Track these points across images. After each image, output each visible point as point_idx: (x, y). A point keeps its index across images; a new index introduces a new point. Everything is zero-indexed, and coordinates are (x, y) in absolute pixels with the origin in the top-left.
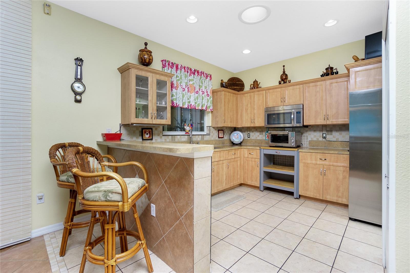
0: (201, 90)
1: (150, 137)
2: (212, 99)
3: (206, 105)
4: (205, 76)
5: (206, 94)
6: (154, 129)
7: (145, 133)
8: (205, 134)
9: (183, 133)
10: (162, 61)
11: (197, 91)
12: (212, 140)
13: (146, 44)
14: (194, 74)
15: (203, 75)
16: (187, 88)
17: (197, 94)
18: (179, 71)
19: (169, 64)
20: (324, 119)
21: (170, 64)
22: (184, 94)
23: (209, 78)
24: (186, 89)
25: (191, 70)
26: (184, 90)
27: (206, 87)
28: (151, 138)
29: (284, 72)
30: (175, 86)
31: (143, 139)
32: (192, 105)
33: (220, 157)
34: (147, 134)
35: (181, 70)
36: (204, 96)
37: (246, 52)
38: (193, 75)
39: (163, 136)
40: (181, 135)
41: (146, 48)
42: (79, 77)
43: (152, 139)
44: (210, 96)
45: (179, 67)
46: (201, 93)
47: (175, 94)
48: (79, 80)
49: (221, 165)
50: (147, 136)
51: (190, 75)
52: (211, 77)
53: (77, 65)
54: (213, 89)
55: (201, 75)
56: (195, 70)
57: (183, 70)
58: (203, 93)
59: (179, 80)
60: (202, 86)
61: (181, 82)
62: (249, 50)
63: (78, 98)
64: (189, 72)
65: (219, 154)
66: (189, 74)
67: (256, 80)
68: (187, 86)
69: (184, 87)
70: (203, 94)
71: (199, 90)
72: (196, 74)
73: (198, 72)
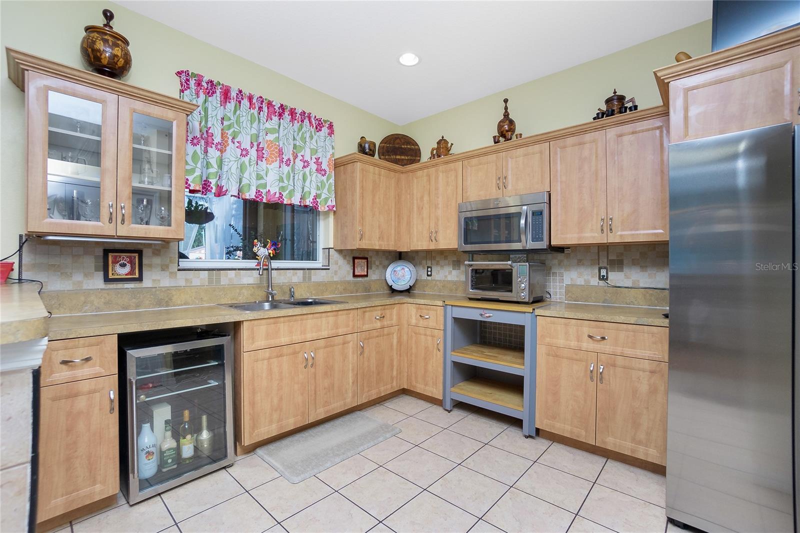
0: (300, 158)
1: (132, 272)
2: (332, 181)
3: (313, 194)
4: (314, 125)
5: (314, 167)
6: (147, 253)
7: (115, 262)
8: (319, 266)
10: (179, 73)
11: (289, 160)
12: (336, 283)
13: (108, 15)
14: (280, 115)
15: (306, 121)
16: (255, 148)
17: (288, 165)
18: (231, 106)
19: (199, 84)
20: (602, 230)
21: (204, 84)
22: (247, 164)
23: (325, 130)
24: (253, 153)
25: (270, 104)
26: (245, 153)
27: (314, 151)
28: (137, 276)
29: (506, 115)
30: (216, 141)
31: (107, 279)
32: (272, 192)
33: (336, 326)
34: (123, 265)
35: (240, 102)
36: (308, 173)
37: (409, 59)
38: (275, 119)
39: (179, 270)
40: (239, 269)
41: (108, 25)
43: (140, 279)
44: (328, 173)
45: (233, 94)
46: (299, 164)
47: (213, 162)
49: (341, 346)
50: (123, 272)
51: (269, 118)
52: (331, 126)
54: (335, 158)
55: (302, 121)
56: (282, 107)
57: (245, 102)
58: (306, 164)
59: (229, 127)
60: (302, 148)
61: (236, 134)
62: (416, 55)
64: (265, 109)
65: (331, 319)
66: (264, 114)
67: (443, 137)
68: (255, 144)
69: (246, 145)
70: (304, 167)
71: (295, 157)
72: (287, 116)
73: (293, 112)
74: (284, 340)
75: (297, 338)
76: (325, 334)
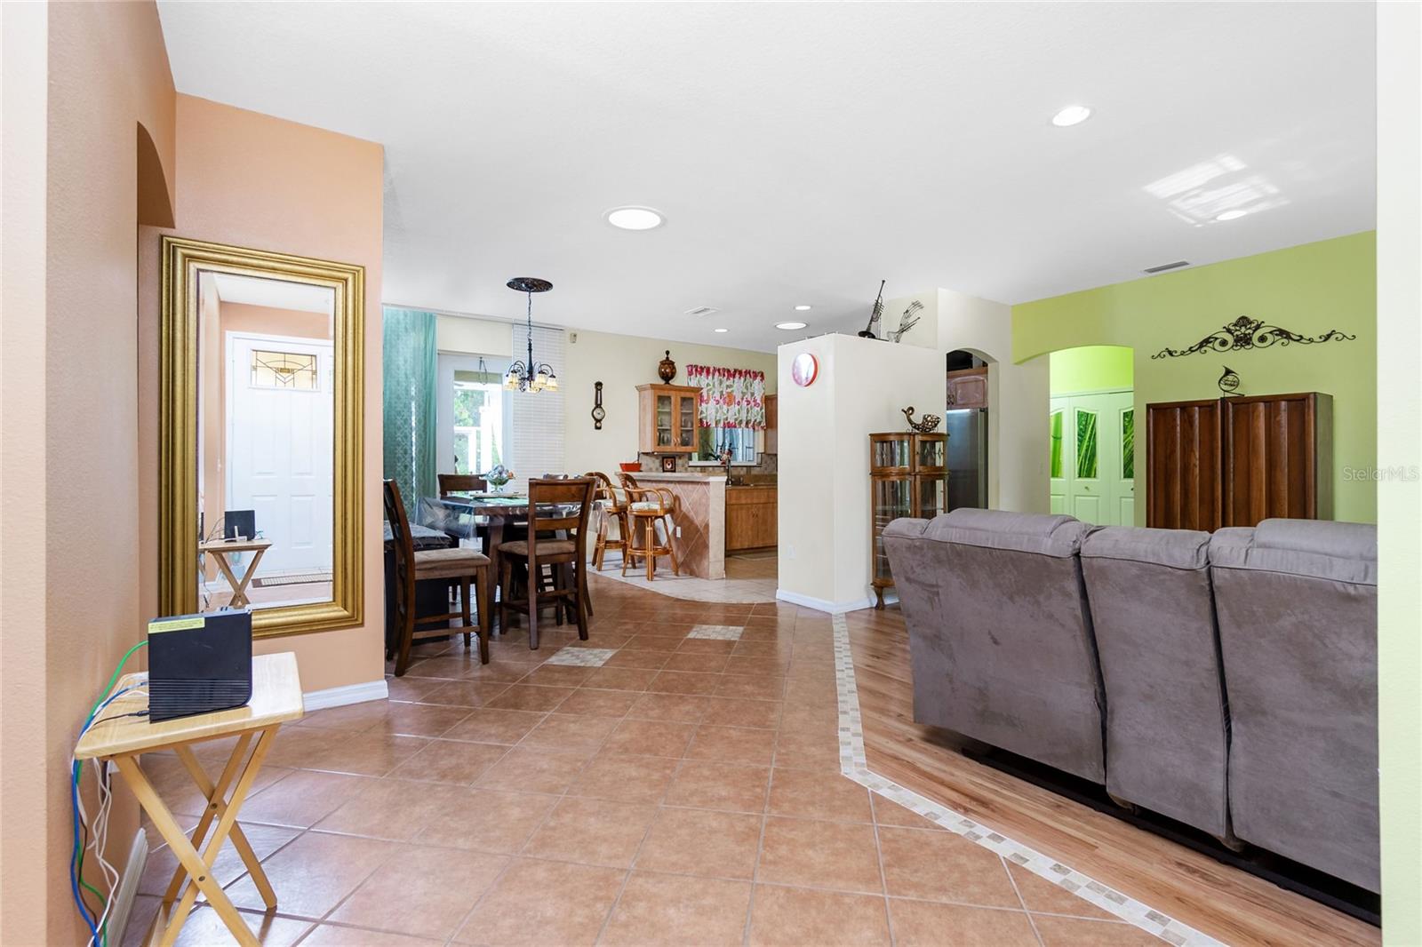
0: (745, 399)
2: (763, 410)
3: (753, 420)
4: (753, 377)
5: (753, 404)
6: (677, 458)
7: (666, 463)
8: (755, 464)
9: (718, 463)
10: (688, 366)
11: (739, 402)
12: (766, 475)
13: (668, 353)
14: (734, 377)
15: (748, 375)
16: (723, 398)
17: (739, 405)
18: (710, 377)
19: (696, 370)
21: (699, 369)
23: (759, 378)
24: (721, 401)
25: (729, 371)
26: (718, 402)
27: (753, 394)
28: (674, 469)
30: (705, 399)
31: (664, 471)
32: (731, 423)
34: (669, 465)
35: (714, 374)
36: (749, 408)
38: (732, 379)
39: (689, 467)
40: (714, 466)
41: (667, 358)
42: (599, 402)
43: (675, 471)
44: (761, 405)
45: (711, 370)
46: (745, 403)
47: (704, 411)
48: (598, 406)
50: (668, 467)
51: (728, 379)
52: (762, 376)
53: (597, 390)
54: (765, 395)
55: (746, 376)
56: (735, 371)
57: (717, 373)
58: (748, 403)
59: (710, 389)
60: (746, 393)
61: (714, 392)
63: (598, 425)
64: (726, 374)
66: (725, 378)
68: (723, 396)
69: (718, 398)
70: (747, 405)
71: (742, 399)
72: (737, 375)
73: (740, 373)
74: (744, 502)
75: (749, 501)
76: (762, 501)
